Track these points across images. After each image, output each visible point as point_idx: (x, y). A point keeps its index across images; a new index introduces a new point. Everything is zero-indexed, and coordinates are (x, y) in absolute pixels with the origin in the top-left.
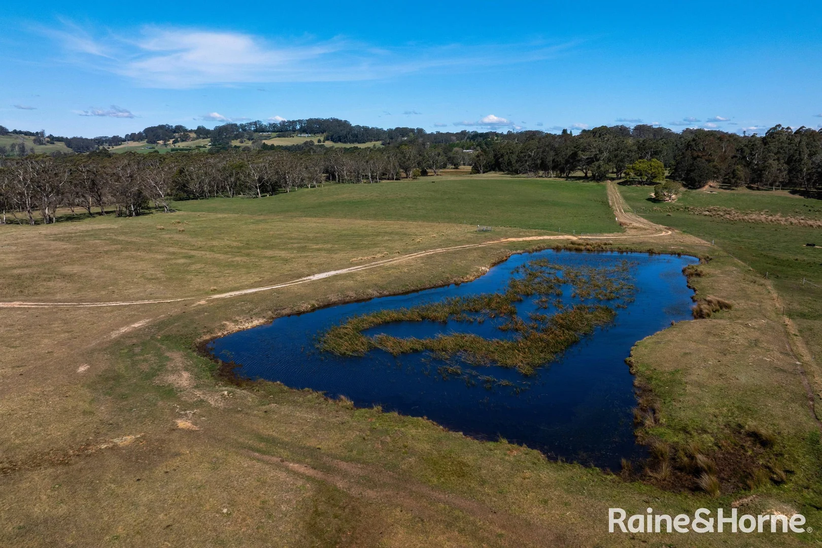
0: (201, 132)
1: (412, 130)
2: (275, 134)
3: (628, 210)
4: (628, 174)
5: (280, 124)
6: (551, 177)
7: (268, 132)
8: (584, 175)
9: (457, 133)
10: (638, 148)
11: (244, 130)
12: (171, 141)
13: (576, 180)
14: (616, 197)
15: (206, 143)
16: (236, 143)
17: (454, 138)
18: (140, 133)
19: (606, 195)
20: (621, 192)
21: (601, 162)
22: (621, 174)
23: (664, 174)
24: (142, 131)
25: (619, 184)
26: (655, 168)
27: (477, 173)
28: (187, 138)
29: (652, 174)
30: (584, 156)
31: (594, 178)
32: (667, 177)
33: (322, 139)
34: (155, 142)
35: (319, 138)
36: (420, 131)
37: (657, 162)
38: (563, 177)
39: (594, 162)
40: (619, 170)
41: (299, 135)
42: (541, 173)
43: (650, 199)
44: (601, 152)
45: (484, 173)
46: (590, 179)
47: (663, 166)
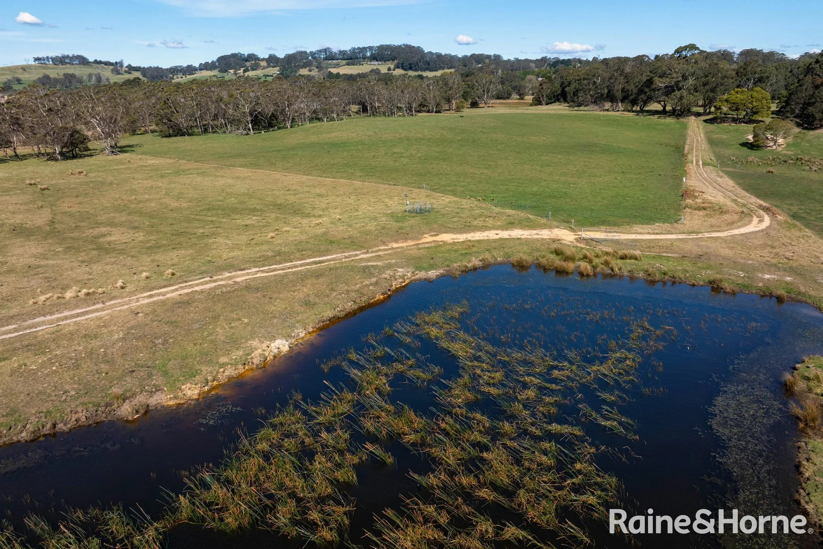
0: (272, 60)
1: (489, 57)
2: (344, 62)
3: (710, 161)
4: (720, 108)
5: (350, 51)
6: (619, 111)
7: (337, 60)
8: (662, 108)
9: (537, 60)
10: (737, 73)
11: (314, 58)
12: (241, 71)
13: (650, 115)
14: (697, 140)
15: (275, 72)
16: (304, 72)
17: (533, 65)
18: (213, 62)
19: (684, 137)
20: (706, 133)
21: (684, 93)
22: (710, 108)
23: (769, 108)
24: (215, 60)
25: (705, 121)
26: (757, 100)
27: (538, 105)
28: (257, 67)
29: (753, 108)
30: (660, 83)
31: (674, 113)
32: (773, 113)
33: (392, 67)
34: (226, 71)
35: (389, 66)
36: (497, 57)
37: (762, 93)
38: (633, 112)
39: (674, 91)
40: (709, 102)
41: (369, 63)
42: (608, 105)
43: (745, 144)
44: (685, 78)
45: (547, 104)
46: (668, 114)
47: (770, 98)
